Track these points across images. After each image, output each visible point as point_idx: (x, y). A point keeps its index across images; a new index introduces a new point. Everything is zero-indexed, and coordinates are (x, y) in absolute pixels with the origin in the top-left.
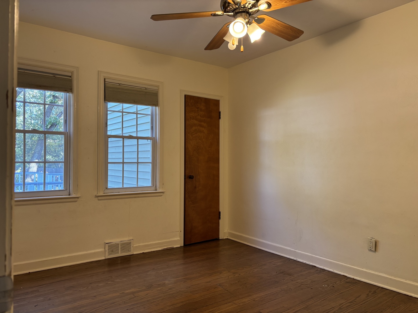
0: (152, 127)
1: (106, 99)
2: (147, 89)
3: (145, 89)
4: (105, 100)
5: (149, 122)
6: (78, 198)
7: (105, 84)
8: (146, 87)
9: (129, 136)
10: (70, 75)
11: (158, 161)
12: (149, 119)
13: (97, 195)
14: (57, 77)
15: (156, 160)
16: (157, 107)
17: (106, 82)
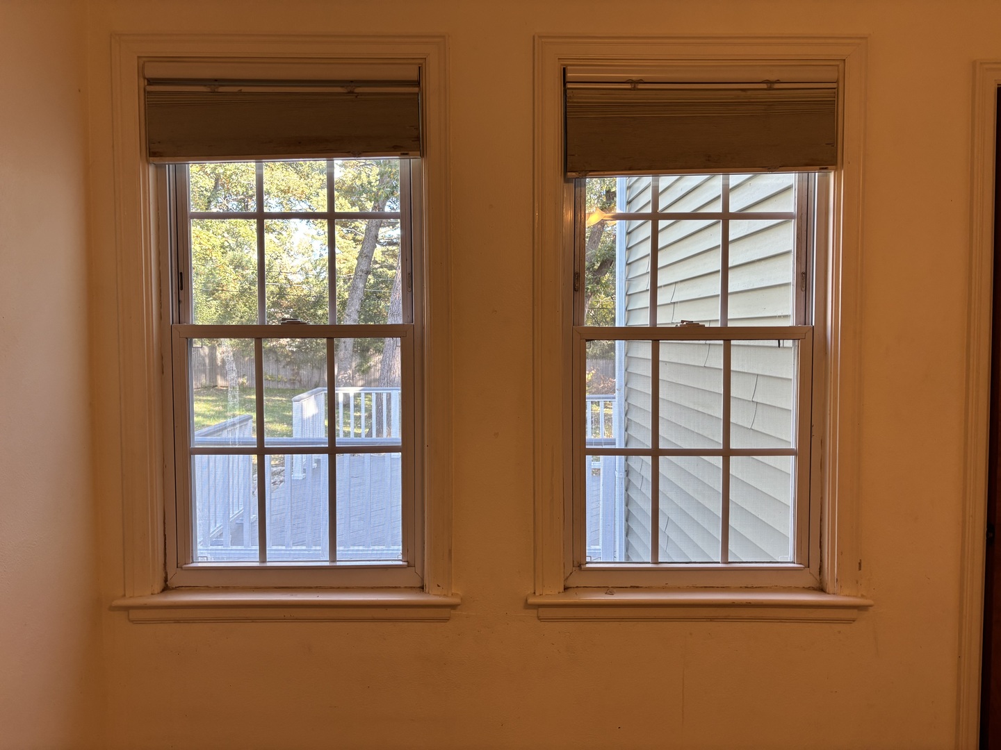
0: (803, 279)
1: (569, 165)
2: (777, 86)
3: (764, 86)
4: (566, 169)
5: (788, 253)
6: (453, 607)
7: (565, 90)
8: (773, 78)
9: (682, 327)
10: (413, 75)
11: (833, 445)
12: (786, 238)
13: (532, 600)
14: (362, 94)
15: (822, 442)
16: (832, 175)
17: (569, 86)
